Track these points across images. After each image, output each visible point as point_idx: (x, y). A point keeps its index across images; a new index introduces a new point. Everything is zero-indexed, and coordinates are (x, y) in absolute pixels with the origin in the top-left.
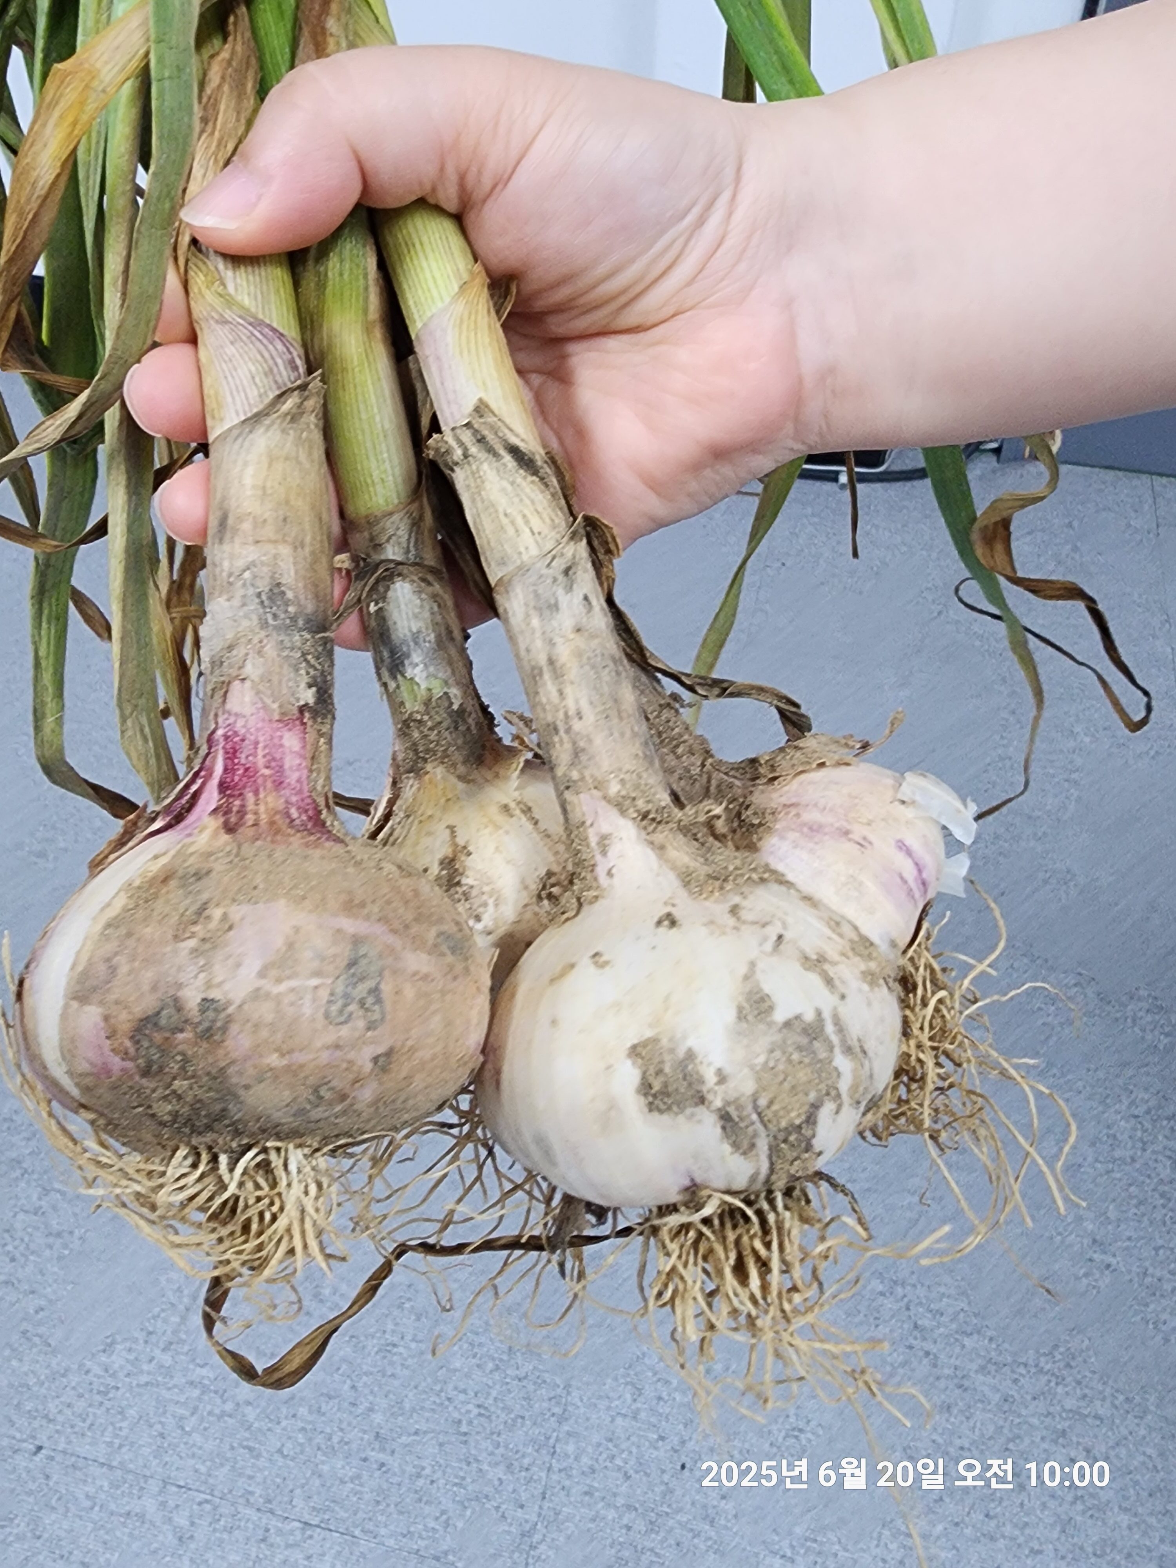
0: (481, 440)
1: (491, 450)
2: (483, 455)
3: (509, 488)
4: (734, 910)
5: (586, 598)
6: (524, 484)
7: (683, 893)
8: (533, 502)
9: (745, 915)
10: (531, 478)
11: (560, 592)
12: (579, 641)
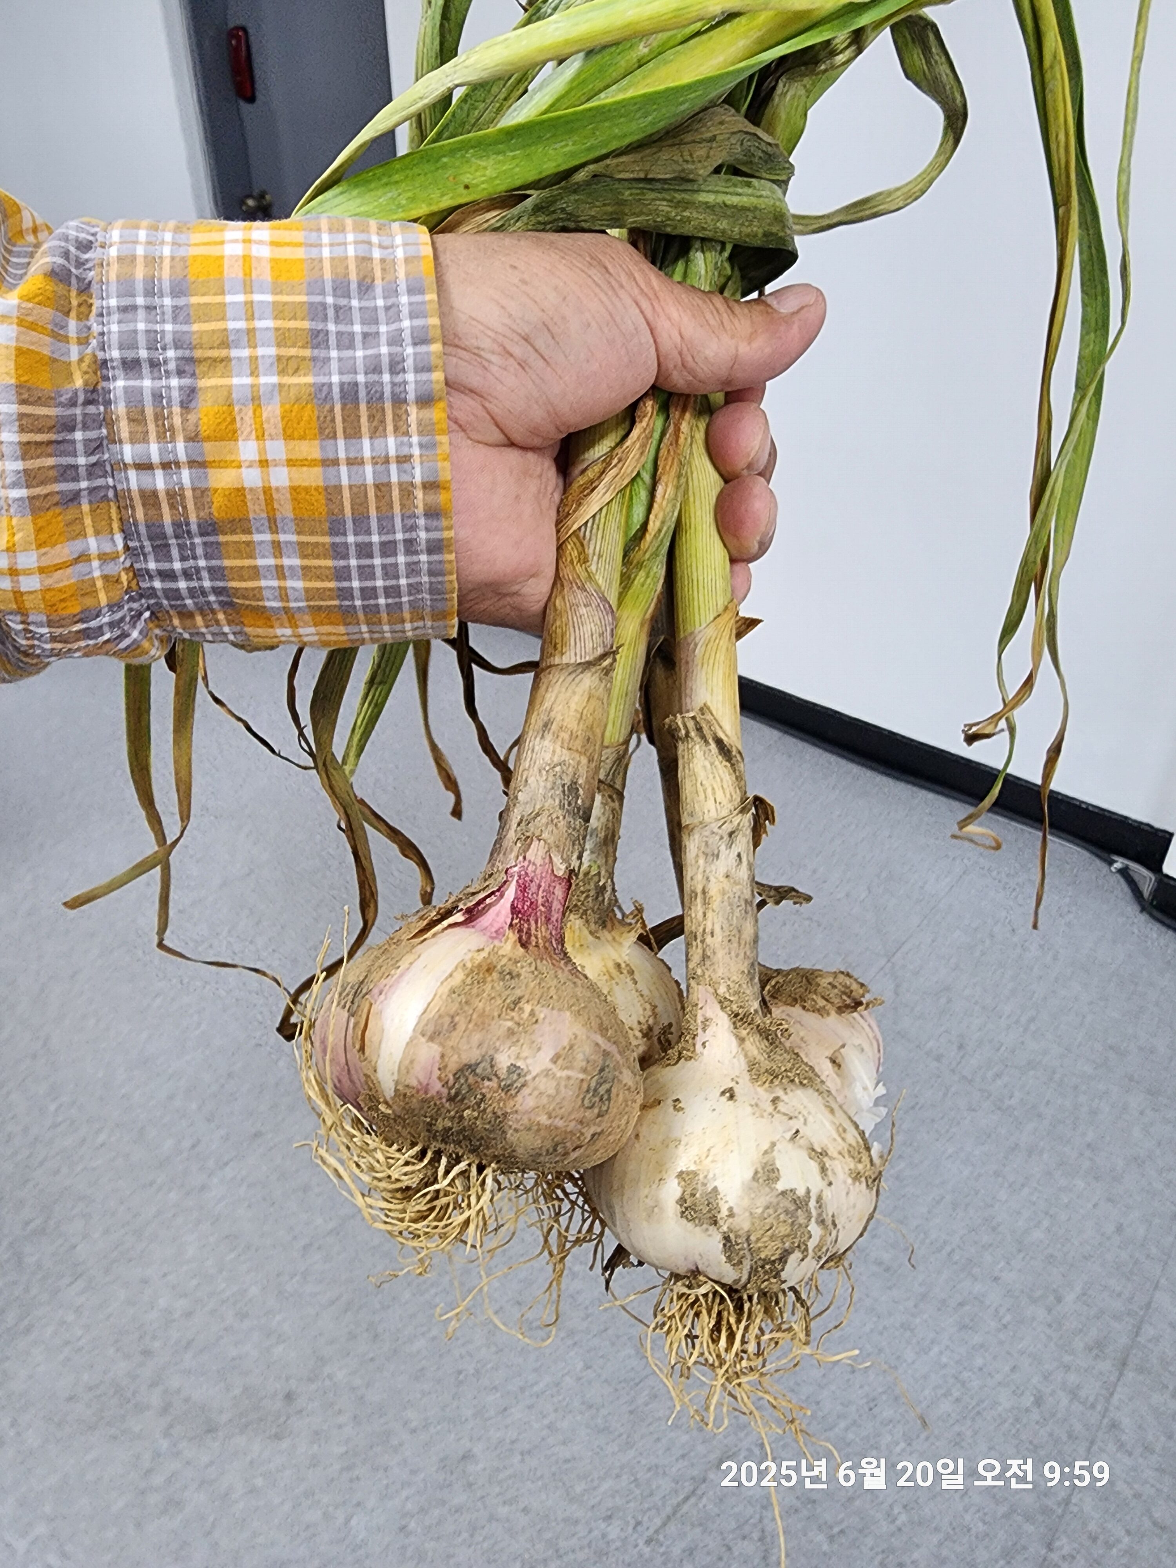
0: (699, 729)
1: (703, 737)
2: (697, 739)
3: (709, 766)
4: (775, 1101)
5: (739, 855)
6: (719, 766)
7: (747, 1076)
8: (722, 780)
9: (781, 1107)
10: (725, 763)
11: (723, 848)
12: (726, 885)
